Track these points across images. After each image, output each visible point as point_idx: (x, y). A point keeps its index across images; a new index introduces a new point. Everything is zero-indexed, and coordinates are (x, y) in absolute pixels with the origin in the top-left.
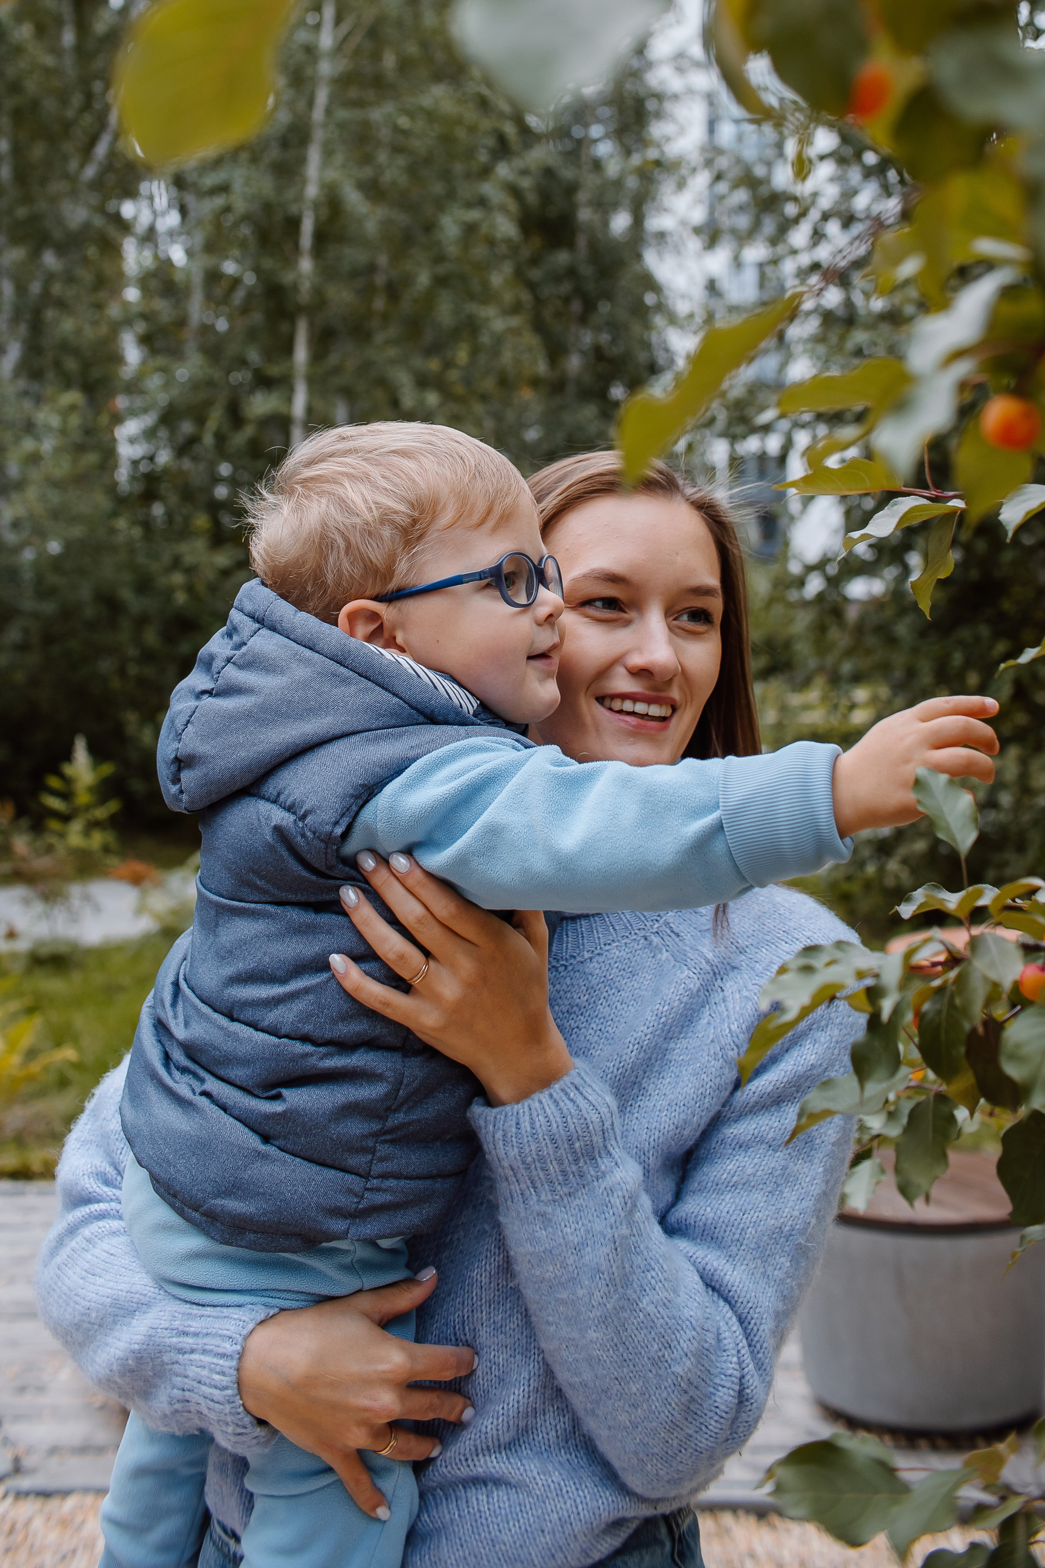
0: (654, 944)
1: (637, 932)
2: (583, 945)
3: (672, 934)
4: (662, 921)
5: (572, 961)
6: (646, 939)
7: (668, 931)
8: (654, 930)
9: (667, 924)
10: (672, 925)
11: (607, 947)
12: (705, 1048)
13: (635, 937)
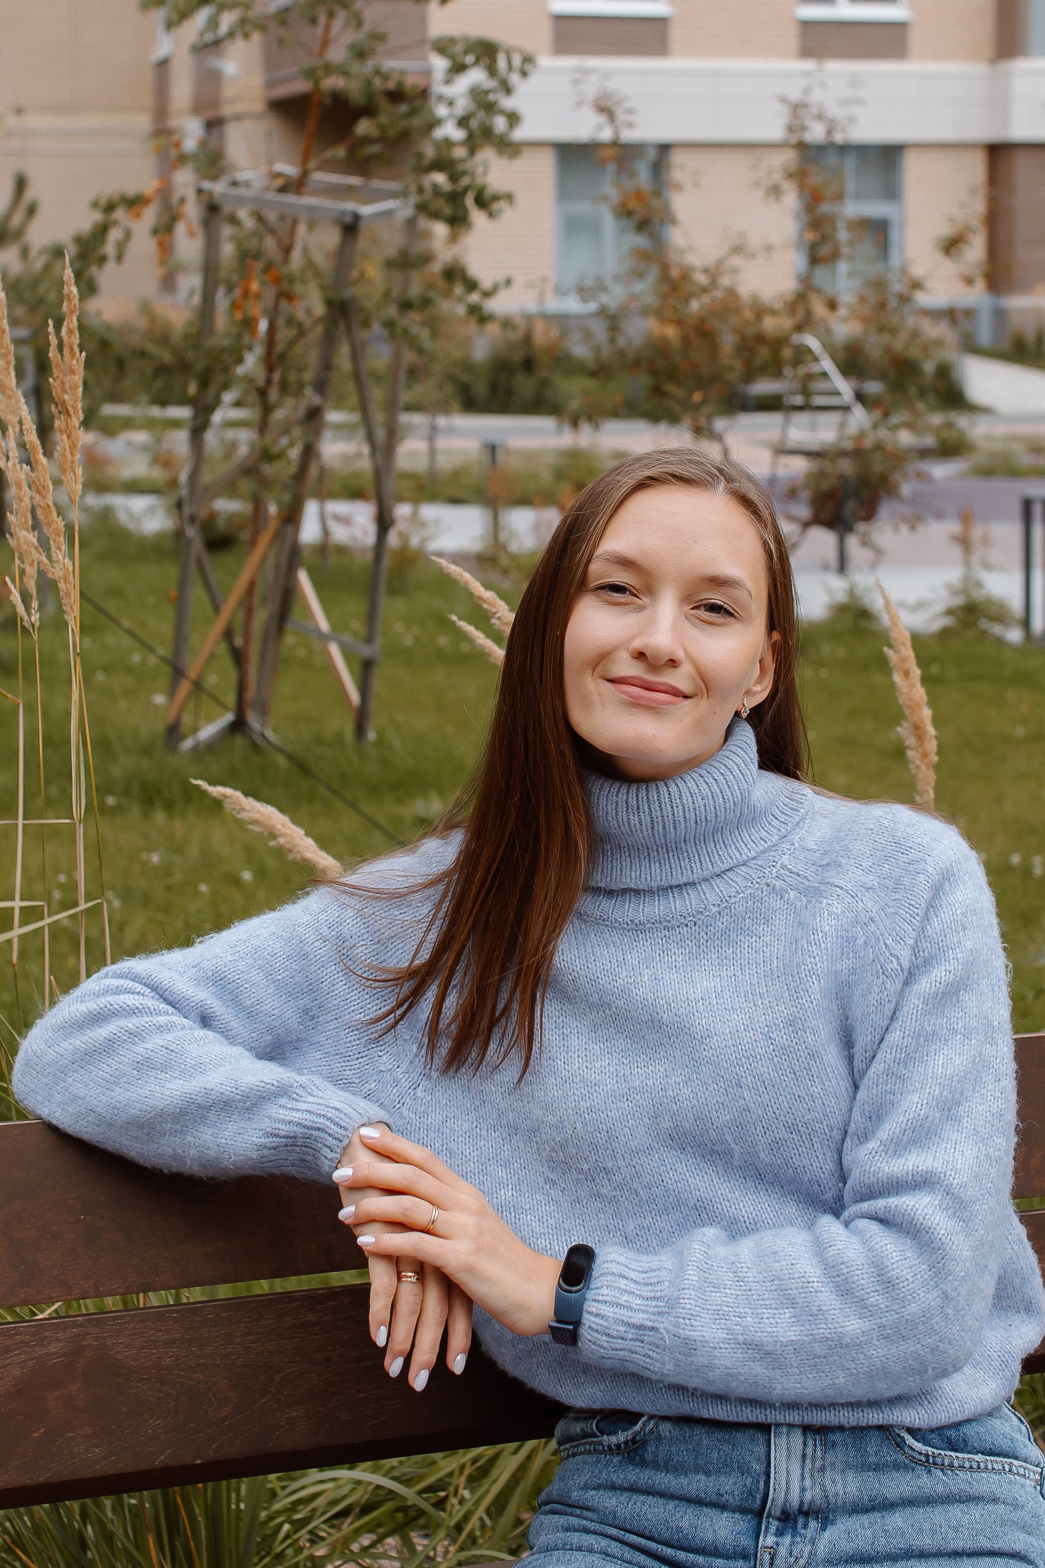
0: (778, 888)
1: (758, 880)
2: (707, 899)
3: (792, 875)
4: (778, 865)
5: (699, 916)
6: (768, 885)
7: (788, 874)
8: (775, 875)
9: (784, 867)
10: (789, 867)
11: (733, 900)
12: (869, 968)
13: (757, 886)
